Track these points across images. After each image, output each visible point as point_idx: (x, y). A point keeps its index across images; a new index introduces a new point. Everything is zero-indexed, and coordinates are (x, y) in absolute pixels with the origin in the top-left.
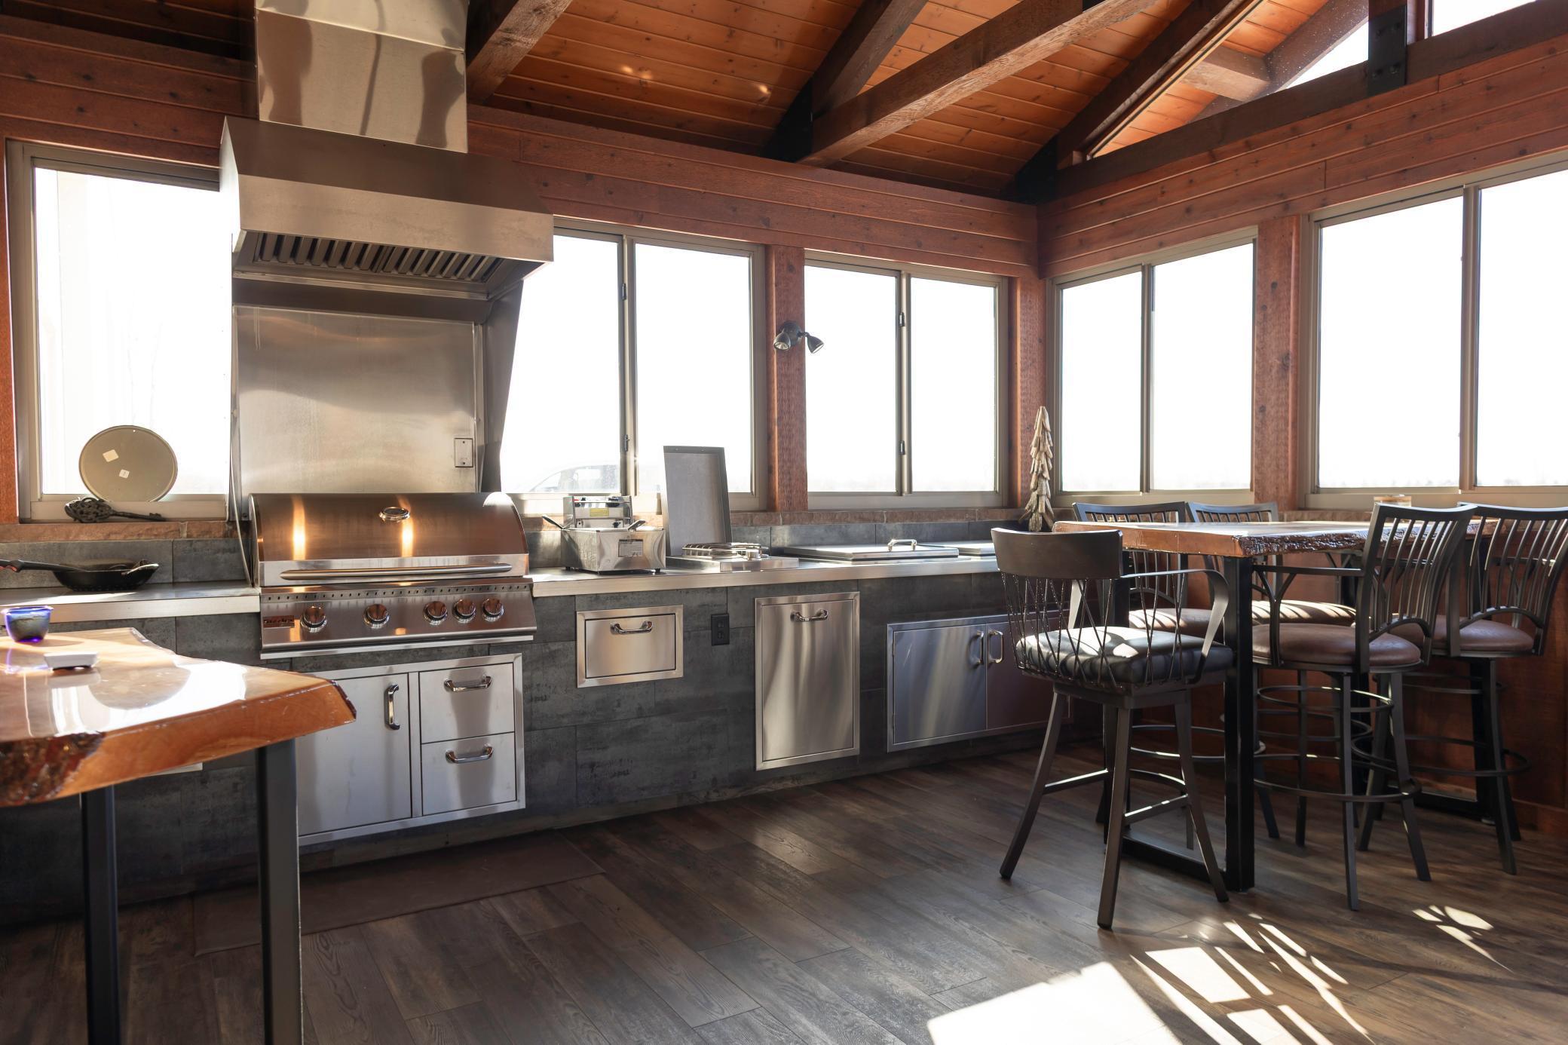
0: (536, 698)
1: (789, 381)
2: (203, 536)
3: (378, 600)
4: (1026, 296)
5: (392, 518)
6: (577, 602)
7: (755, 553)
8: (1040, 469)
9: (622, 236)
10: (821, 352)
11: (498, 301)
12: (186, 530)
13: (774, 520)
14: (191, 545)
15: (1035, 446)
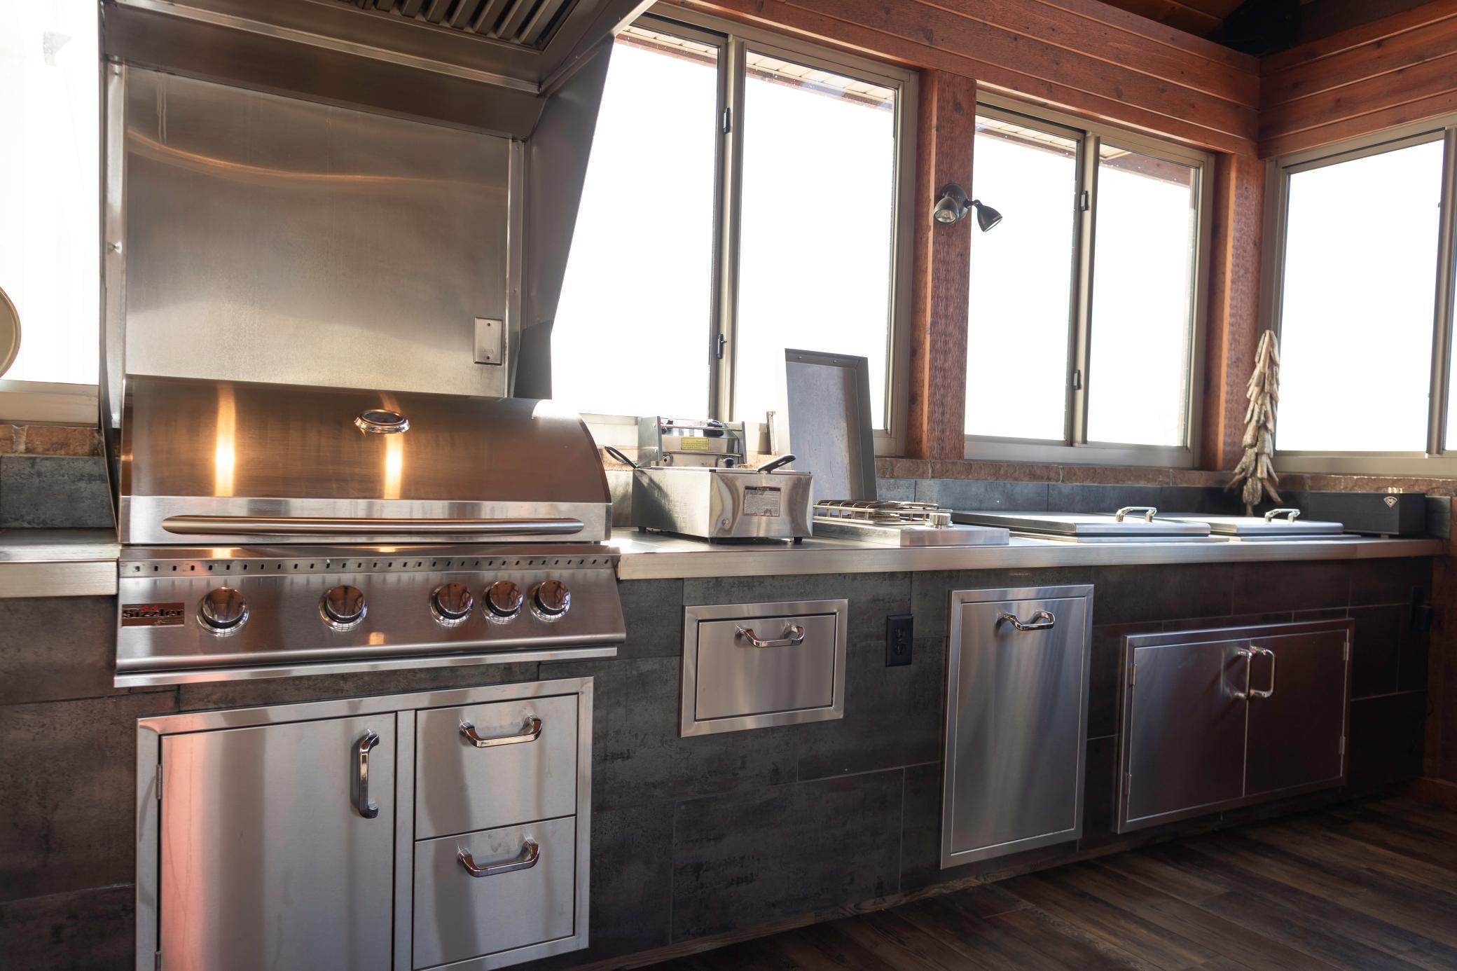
0: (613, 754)
1: (948, 271)
2: (55, 450)
3: (347, 578)
4: (1242, 180)
5: (378, 429)
6: (686, 590)
7: (946, 517)
8: (1262, 418)
9: (726, 36)
10: (997, 229)
11: (554, 97)
12: (24, 439)
13: (921, 470)
14: (33, 466)
15: (1257, 385)
